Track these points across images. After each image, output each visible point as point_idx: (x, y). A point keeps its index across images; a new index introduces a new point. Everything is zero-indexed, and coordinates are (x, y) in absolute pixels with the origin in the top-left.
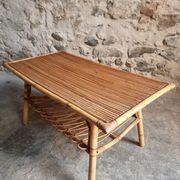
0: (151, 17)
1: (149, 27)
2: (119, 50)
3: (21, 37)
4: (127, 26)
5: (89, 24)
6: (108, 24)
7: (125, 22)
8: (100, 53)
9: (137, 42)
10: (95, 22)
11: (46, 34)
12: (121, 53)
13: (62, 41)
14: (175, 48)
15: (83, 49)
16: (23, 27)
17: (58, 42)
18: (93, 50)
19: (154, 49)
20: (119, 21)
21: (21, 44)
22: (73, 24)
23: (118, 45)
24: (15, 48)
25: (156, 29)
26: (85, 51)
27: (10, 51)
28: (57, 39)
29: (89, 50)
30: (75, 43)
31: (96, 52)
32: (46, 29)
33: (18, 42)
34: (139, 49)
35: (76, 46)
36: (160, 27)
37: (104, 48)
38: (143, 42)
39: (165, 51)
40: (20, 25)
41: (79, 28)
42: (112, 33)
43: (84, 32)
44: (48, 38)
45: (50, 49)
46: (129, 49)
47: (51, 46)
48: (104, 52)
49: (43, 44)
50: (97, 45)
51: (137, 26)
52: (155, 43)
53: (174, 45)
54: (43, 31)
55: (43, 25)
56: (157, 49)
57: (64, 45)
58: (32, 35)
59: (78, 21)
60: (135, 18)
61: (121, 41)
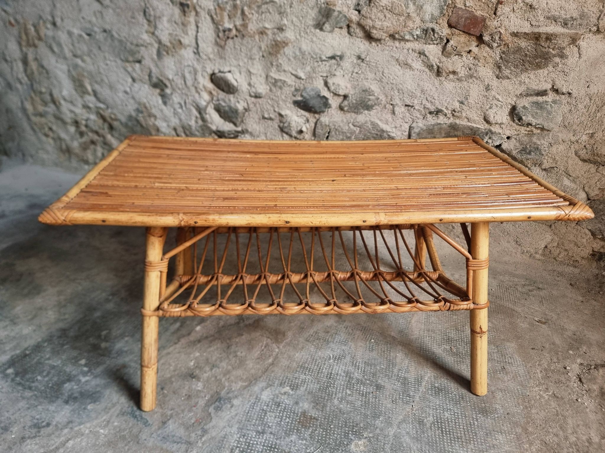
0: (480, 39)
1: (471, 66)
2: (385, 129)
3: (134, 80)
4: (410, 61)
5: (307, 53)
6: (357, 53)
7: (405, 51)
8: (333, 133)
9: (437, 108)
10: (323, 46)
11: (196, 74)
12: (389, 135)
13: (236, 95)
14: (546, 132)
15: (289, 120)
16: (139, 52)
17: (225, 96)
18: (316, 124)
19: (482, 132)
20: (387, 48)
21: (133, 98)
22: (265, 51)
23: (382, 115)
24: (120, 107)
25: (491, 74)
26: (293, 124)
27: (106, 114)
28: (223, 90)
29: (305, 123)
30: (269, 103)
31: (322, 130)
32: (196, 60)
33: (126, 92)
34: (441, 128)
35: (272, 111)
36: (503, 68)
37: (345, 120)
38: (454, 111)
39: (516, 139)
40: (133, 47)
41: (280, 61)
42: (367, 79)
43: (292, 74)
44: (201, 86)
45: (204, 115)
46: (413, 128)
47: (206, 107)
48: (344, 131)
49: (187, 101)
50: (327, 110)
51: (438, 64)
52: (487, 113)
53: (543, 123)
54: (189, 66)
55: (188, 48)
56: (490, 131)
57: (240, 107)
58: (161, 76)
59: (278, 43)
60: (432, 41)
61: (391, 103)
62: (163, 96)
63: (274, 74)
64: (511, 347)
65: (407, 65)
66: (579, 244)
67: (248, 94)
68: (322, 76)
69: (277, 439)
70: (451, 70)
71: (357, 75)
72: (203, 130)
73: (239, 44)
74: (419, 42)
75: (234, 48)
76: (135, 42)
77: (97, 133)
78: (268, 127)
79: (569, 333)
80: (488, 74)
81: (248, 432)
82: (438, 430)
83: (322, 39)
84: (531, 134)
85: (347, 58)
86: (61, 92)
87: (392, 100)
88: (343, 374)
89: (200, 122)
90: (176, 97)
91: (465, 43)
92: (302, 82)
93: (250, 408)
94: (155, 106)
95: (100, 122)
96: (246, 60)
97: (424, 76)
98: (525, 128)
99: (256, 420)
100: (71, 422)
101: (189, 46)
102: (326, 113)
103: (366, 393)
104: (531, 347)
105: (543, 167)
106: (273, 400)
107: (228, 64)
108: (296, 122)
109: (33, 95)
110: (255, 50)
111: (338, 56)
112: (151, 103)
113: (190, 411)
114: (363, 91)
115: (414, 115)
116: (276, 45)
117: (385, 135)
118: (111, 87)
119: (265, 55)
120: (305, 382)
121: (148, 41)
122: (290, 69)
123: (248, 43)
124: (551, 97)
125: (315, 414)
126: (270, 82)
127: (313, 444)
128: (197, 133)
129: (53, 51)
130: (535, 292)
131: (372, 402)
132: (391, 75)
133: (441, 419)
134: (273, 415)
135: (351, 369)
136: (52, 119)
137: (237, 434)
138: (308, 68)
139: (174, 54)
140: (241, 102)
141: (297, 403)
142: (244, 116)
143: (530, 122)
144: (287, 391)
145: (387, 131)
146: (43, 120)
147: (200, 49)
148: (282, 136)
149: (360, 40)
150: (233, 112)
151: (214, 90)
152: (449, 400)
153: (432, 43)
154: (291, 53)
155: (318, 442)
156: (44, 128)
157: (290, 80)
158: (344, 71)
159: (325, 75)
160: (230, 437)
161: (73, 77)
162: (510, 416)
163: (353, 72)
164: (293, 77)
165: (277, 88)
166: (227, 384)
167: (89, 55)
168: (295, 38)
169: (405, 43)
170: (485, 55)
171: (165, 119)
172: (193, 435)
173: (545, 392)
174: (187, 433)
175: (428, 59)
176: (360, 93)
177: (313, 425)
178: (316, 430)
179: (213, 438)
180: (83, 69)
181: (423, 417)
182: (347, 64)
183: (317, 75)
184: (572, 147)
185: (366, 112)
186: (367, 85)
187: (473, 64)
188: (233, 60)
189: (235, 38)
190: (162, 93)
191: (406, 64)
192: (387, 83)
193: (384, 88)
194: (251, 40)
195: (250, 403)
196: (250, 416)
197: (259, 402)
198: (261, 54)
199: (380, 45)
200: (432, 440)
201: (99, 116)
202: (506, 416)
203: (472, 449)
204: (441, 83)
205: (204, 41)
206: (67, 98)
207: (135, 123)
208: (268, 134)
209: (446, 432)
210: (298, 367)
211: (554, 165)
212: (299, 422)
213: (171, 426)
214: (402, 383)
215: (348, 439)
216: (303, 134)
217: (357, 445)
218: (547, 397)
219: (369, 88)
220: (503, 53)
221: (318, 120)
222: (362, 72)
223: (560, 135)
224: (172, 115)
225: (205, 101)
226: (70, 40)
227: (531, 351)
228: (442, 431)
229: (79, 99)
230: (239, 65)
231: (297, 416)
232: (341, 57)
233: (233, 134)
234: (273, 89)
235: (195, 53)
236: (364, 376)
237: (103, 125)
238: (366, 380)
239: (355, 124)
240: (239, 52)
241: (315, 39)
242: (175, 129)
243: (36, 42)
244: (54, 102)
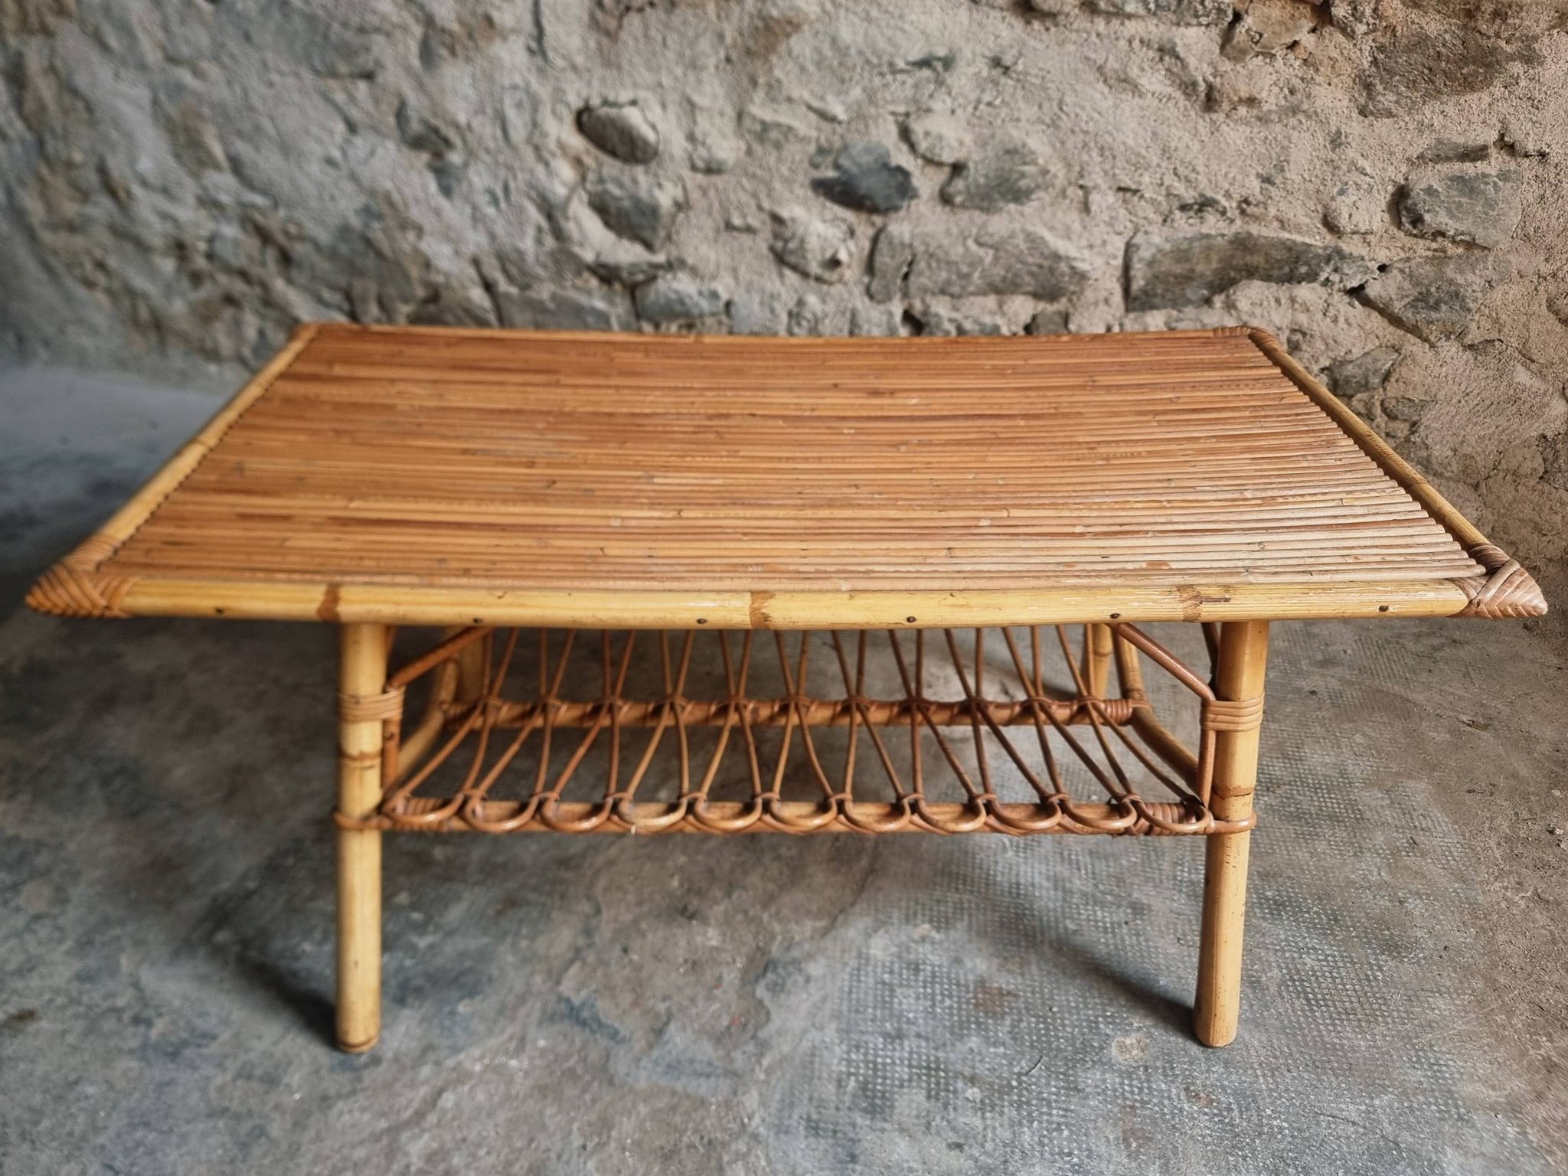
0: (1322, 13)
1: (1296, 82)
2: (1062, 252)
3: (352, 127)
4: (1134, 72)
5: (853, 52)
6: (990, 50)
7: (1123, 44)
8: (923, 265)
9: (1201, 195)
10: (899, 34)
11: (535, 109)
12: (1073, 268)
13: (653, 165)
14: (1477, 253)
15: (800, 231)
16: (368, 50)
17: (622, 172)
18: (875, 241)
19: (1319, 255)
20: (1074, 36)
21: (354, 177)
22: (734, 45)
23: (1054, 215)
24: (314, 204)
25: (1346, 102)
26: (813, 243)
27: (274, 222)
28: (613, 153)
29: (844, 240)
30: (742, 187)
31: (893, 257)
32: (534, 70)
33: (330, 162)
34: (1209, 248)
35: (754, 209)
36: (1380, 88)
37: (955, 231)
38: (1246, 201)
39: (1402, 271)
40: (349, 35)
41: (778, 73)
42: (1018, 120)
43: (810, 108)
44: (551, 144)
45: (563, 223)
46: (1138, 247)
47: (568, 199)
48: (954, 258)
49: (512, 185)
50: (905, 204)
51: (1211, 79)
52: (1333, 205)
53: (1473, 230)
54: (515, 87)
55: (512, 38)
56: (1339, 252)
57: (665, 198)
58: (435, 114)
59: (772, 24)
60: (1196, 16)
61: (1081, 182)
62: (441, 171)
63: (760, 109)
64: (1419, 790)
65: (1125, 83)
66: (1546, 527)
67: (688, 164)
68: (893, 113)
69: (936, 1049)
70: (1244, 94)
71: (990, 109)
72: (557, 262)
73: (660, 27)
74: (1160, 19)
75: (646, 36)
76: (355, 20)
77: (243, 275)
78: (741, 251)
79: (1544, 748)
80: (1338, 104)
81: (864, 1038)
82: (1298, 998)
83: (897, 13)
84: (1440, 259)
85: (963, 63)
86: (132, 162)
87: (1082, 176)
88: (1045, 883)
89: (550, 242)
90: (478, 173)
91: (1282, 23)
92: (839, 129)
93: (851, 981)
94: (417, 201)
95: (252, 244)
96: (679, 71)
97: (1171, 112)
98: (1428, 243)
99: (875, 1008)
100: (429, 1048)
101: (514, 31)
102: (902, 213)
103: (1112, 924)
104: (1466, 788)
105: (1468, 341)
106: (899, 957)
107: (628, 81)
108: (819, 236)
109: (44, 171)
110: (705, 44)
111: (939, 59)
112: (407, 191)
113: (710, 998)
114: (1008, 152)
115: (1141, 214)
116: (767, 28)
117: (1063, 267)
118: (286, 148)
119: (734, 56)
120: (962, 909)
121: (395, 19)
122: (806, 96)
123: (685, 22)
124: (1495, 163)
125: (1008, 983)
126: (749, 131)
127: (1022, 1053)
128: (540, 271)
129: (105, 47)
130: (1446, 652)
131: (1132, 946)
132: (1083, 108)
133: (1298, 972)
134: (911, 992)
135: (1062, 870)
136: (106, 238)
137: (839, 1045)
138: (856, 93)
139: (472, 54)
140: (669, 186)
141: (958, 961)
142: (673, 222)
143: (1443, 228)
144: (925, 933)
145: (1068, 258)
146: (78, 241)
147: (549, 41)
148: (781, 276)
149: (998, 14)
150: (643, 213)
151: (588, 153)
152: (1307, 928)
153: (1194, 21)
154: (808, 52)
155: (1032, 1047)
156: (81, 265)
157: (805, 125)
158: (954, 99)
159: (902, 109)
160: (826, 1053)
161: (169, 119)
162: (1452, 953)
163: (979, 101)
164: (813, 117)
165: (769, 147)
166: (777, 928)
167: (216, 58)
168: (818, 10)
169: (1122, 24)
170: (1335, 54)
171: (448, 235)
172: (737, 1055)
173: (1518, 891)
174: (721, 1053)
175: (1185, 66)
176: (998, 158)
177: (1011, 1008)
178: (1020, 1021)
179: (784, 1059)
180: (199, 97)
181: (1256, 971)
182: (964, 81)
183: (881, 111)
184: (1541, 288)
185: (1012, 207)
186: (1016, 135)
187: (1302, 79)
188: (643, 70)
189: (648, 10)
190: (438, 164)
191: (1125, 81)
192: (1073, 132)
193: (1063, 143)
194: (695, 16)
195: (848, 969)
196: (858, 1000)
197: (867, 965)
198: (722, 54)
199: (1053, 29)
200: (1291, 1021)
201: (250, 227)
202: (1443, 954)
203: (1384, 1036)
204: (1215, 129)
205: (558, 18)
206: (151, 179)
207: (360, 246)
208: (742, 271)
209: (1317, 1001)
210: (935, 876)
211: (1494, 335)
212: (977, 1005)
213: (678, 1038)
214: (1188, 896)
215: (1099, 1034)
216: (839, 270)
217: (1122, 1048)
218: (1523, 903)
219: (1024, 145)
220: (1381, 49)
221: (879, 232)
222: (1003, 102)
223: (1513, 259)
224: (468, 222)
225: (564, 184)
226: (157, 17)
227: (1467, 796)
228: (1308, 1000)
229: (189, 183)
230: (660, 85)
231: (968, 992)
232: (948, 63)
233: (643, 272)
234: (757, 148)
235: (530, 51)
236: (1096, 886)
237: (263, 253)
238: (1103, 893)
239: (982, 240)
240: (658, 48)
241: (874, 12)
242: (476, 263)
243: (51, 20)
244: (110, 190)
